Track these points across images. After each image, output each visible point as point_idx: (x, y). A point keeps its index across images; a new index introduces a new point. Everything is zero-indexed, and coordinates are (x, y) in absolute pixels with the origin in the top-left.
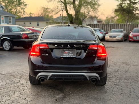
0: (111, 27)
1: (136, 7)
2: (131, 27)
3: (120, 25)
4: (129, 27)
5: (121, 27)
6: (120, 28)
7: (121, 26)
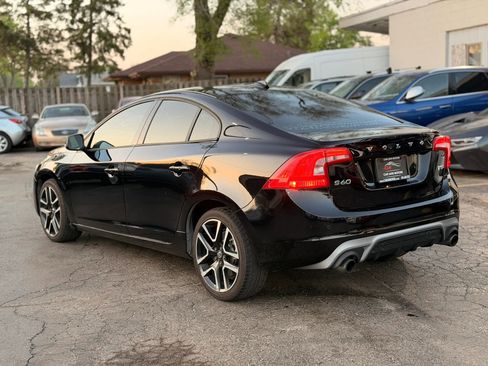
0: (26, 98)
1: (51, 30)
2: (98, 95)
3: (61, 90)
4: (90, 95)
5: (65, 97)
6: (62, 102)
7: (65, 93)
